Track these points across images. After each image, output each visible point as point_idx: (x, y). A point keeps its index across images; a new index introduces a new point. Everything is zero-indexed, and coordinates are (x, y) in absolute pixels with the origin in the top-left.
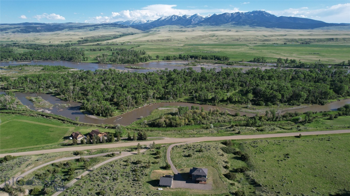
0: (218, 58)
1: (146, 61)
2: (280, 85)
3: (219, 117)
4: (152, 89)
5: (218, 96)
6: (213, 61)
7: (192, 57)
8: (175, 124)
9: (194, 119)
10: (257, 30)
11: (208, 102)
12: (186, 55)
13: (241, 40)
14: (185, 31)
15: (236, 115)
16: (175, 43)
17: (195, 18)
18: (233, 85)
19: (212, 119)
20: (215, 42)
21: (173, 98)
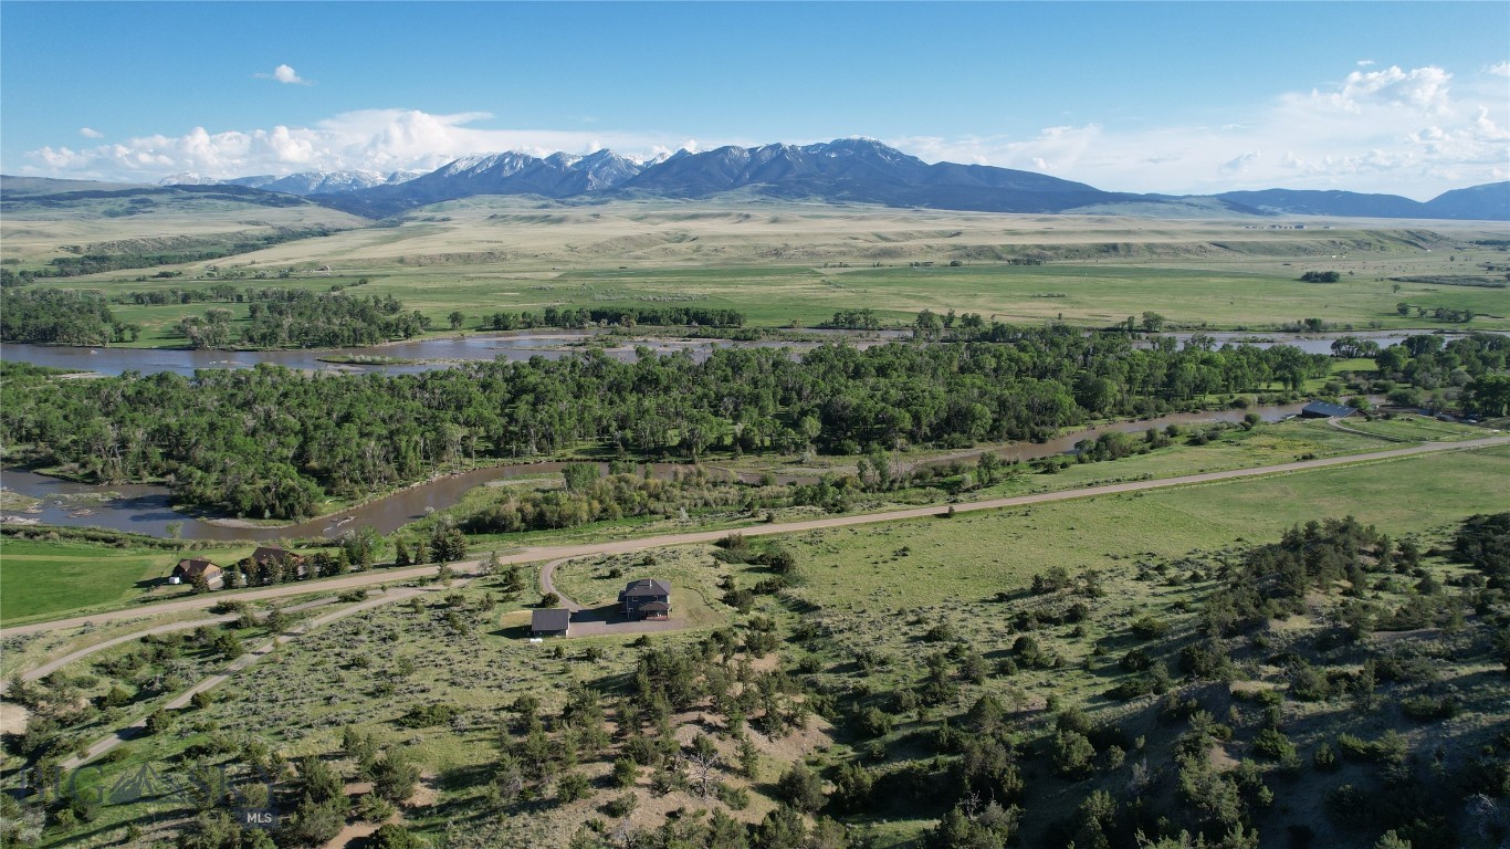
0: (702, 318)
1: (408, 336)
2: (913, 389)
3: (706, 492)
4: (455, 420)
5: (703, 429)
6: (685, 329)
7: (597, 316)
8: (556, 515)
9: (621, 500)
10: (853, 214)
11: (667, 455)
12: (575, 309)
13: (792, 252)
14: (560, 221)
15: (765, 482)
16: (521, 268)
17: (600, 167)
18: (755, 400)
19: (683, 497)
20: (690, 264)
21: (537, 447)
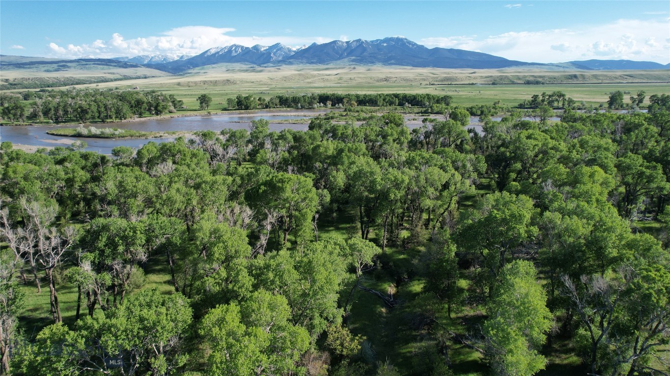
17: (276, 51)
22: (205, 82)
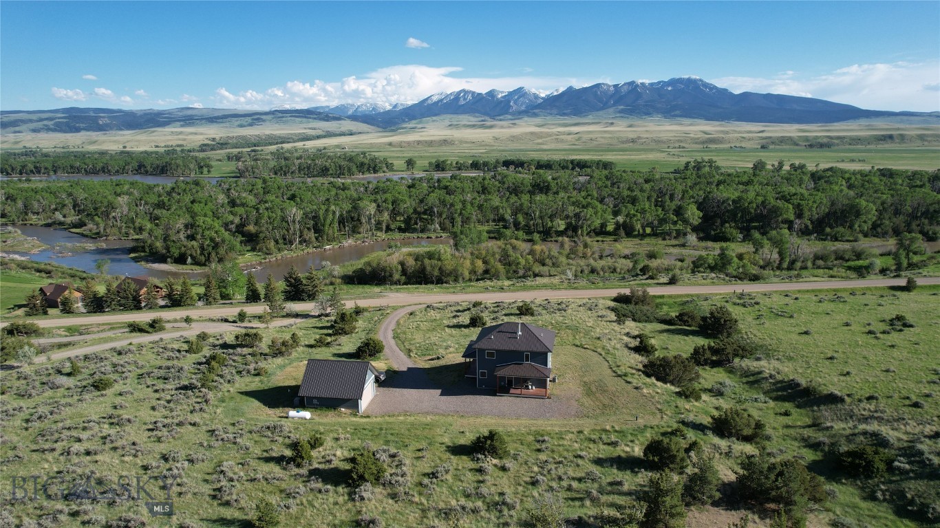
0: (582, 166)
1: (377, 172)
7: (507, 164)
10: (683, 123)
12: (492, 161)
13: (644, 140)
14: (491, 127)
17: (518, 98)
20: (573, 146)
21: (440, 226)
22: (419, 142)
